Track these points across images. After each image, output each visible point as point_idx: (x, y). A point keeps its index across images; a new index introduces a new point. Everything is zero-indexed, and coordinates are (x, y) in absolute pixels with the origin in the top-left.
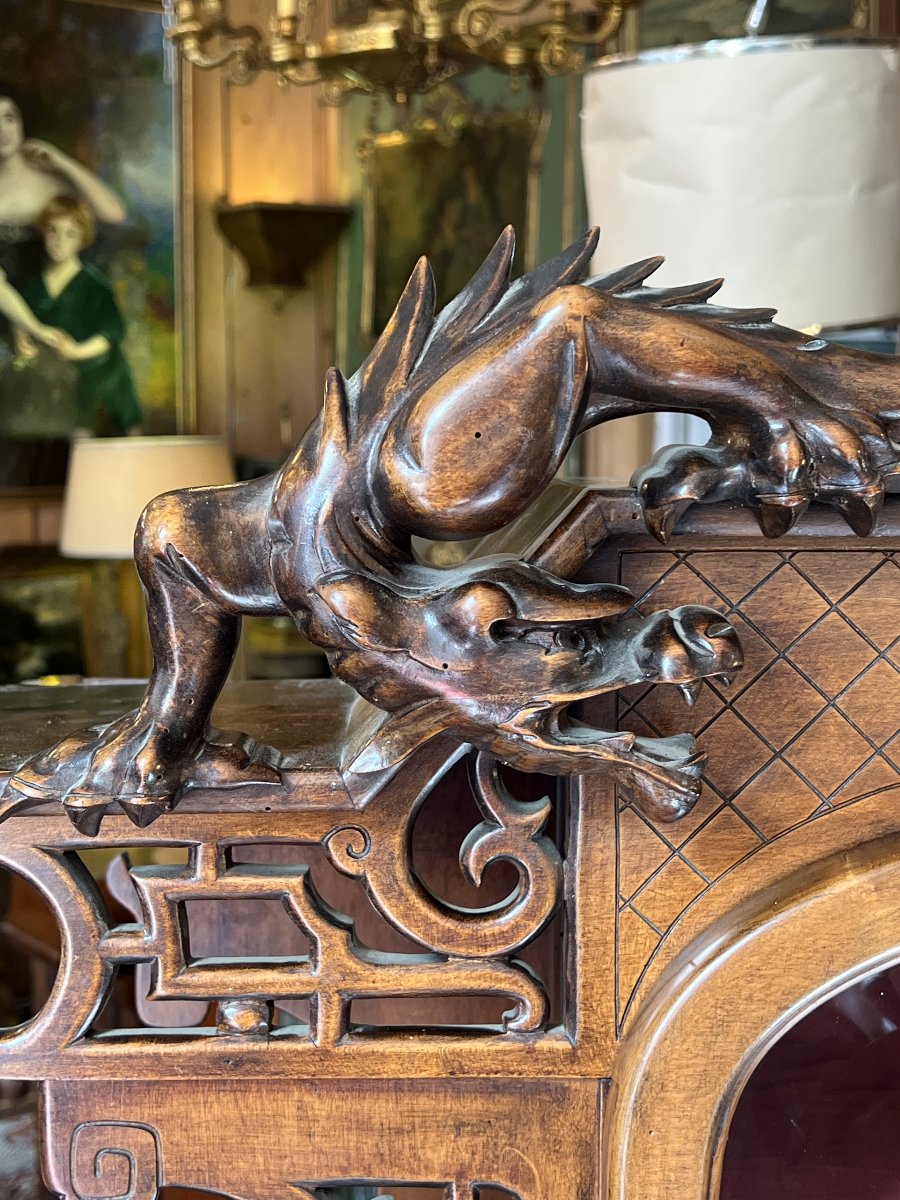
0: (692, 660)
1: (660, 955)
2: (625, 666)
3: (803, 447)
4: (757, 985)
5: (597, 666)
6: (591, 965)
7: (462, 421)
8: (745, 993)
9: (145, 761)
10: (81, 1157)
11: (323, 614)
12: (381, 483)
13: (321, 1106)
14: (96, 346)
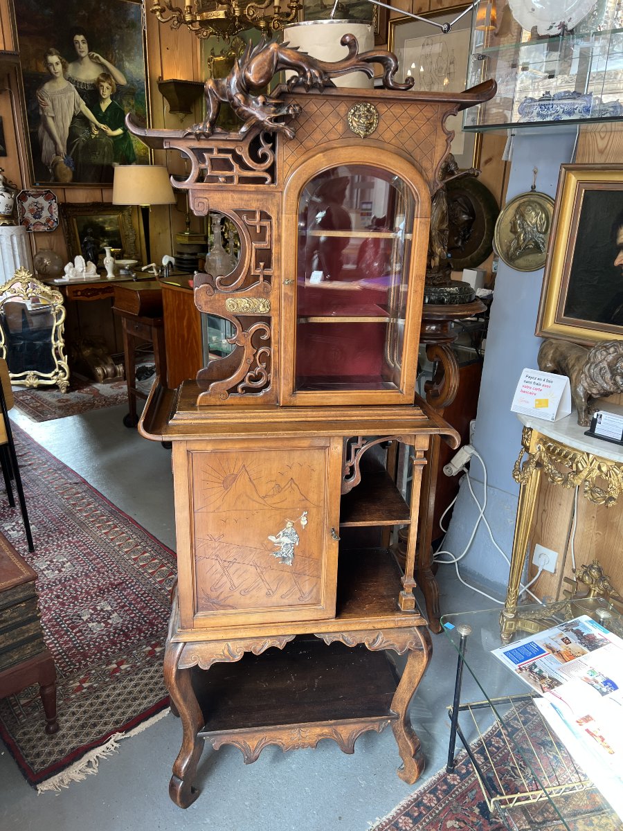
0: (294, 110)
1: (290, 170)
2: (284, 112)
5: (279, 111)
6: (279, 172)
7: (258, 65)
8: (303, 172)
9: (208, 125)
10: (196, 204)
11: (236, 100)
13: (236, 196)
14: (119, 131)
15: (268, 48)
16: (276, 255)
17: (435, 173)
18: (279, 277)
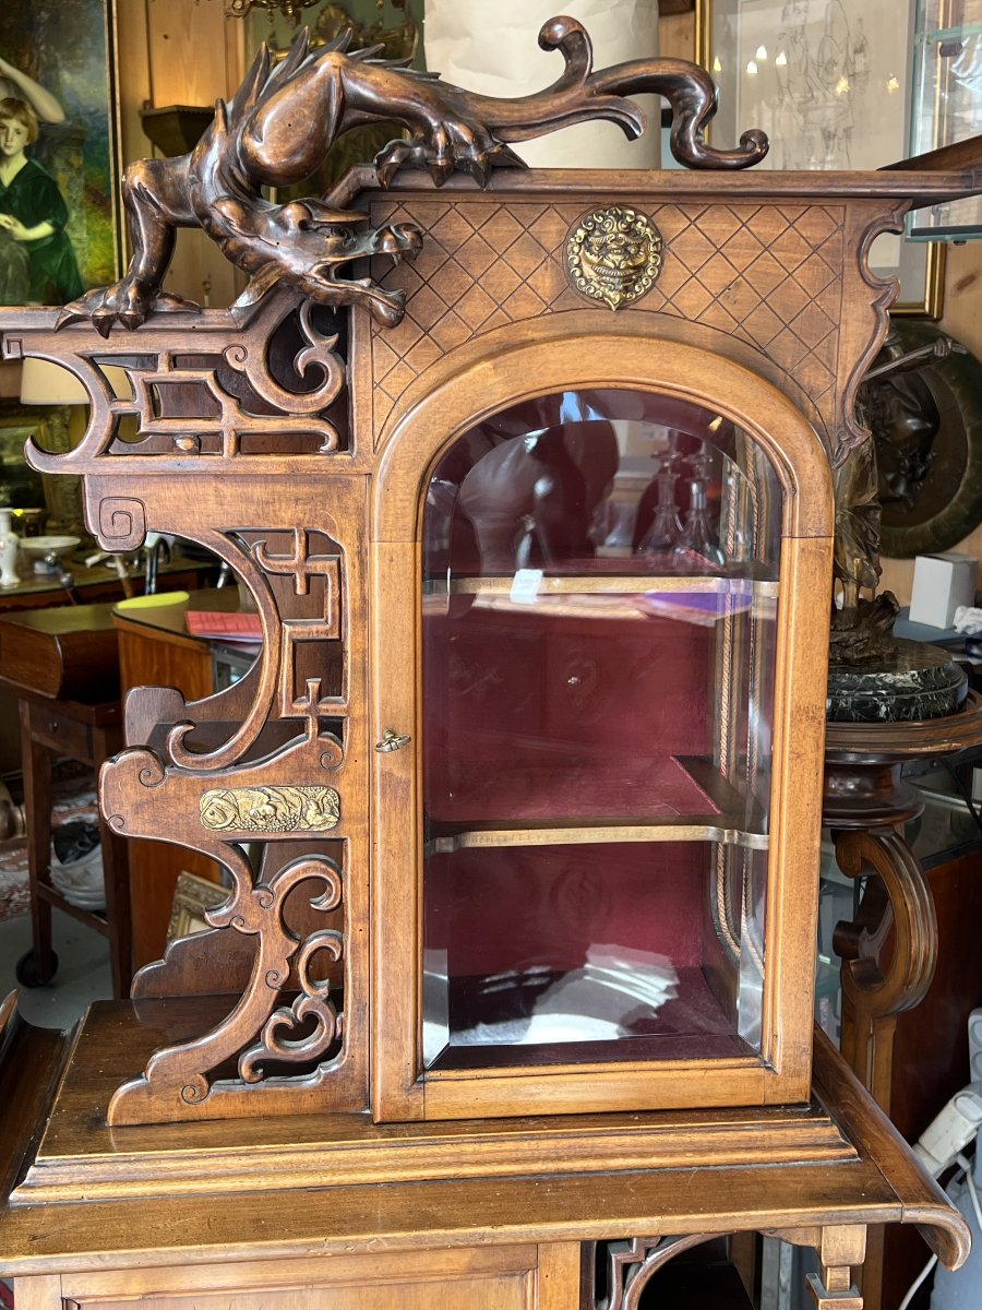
0: (397, 242)
1: (395, 411)
2: (367, 247)
3: (447, 136)
4: (437, 416)
5: (353, 246)
6: (361, 417)
7: (280, 118)
8: (432, 420)
9: (132, 294)
10: (106, 516)
11: (217, 217)
12: (244, 151)
13: (228, 490)
14: (44, 229)
15: (312, 67)
16: (358, 657)
17: (843, 402)
18: (367, 719)
